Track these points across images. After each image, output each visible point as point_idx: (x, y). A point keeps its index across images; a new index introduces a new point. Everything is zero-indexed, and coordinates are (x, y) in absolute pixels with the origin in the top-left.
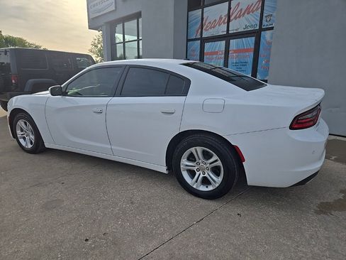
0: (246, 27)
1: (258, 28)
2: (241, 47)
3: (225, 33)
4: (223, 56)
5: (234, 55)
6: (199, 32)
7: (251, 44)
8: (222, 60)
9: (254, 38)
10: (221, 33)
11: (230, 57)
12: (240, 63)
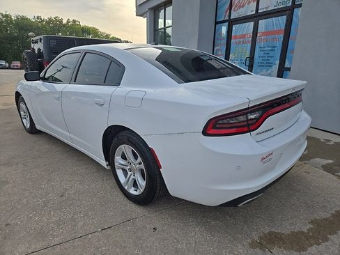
0: (278, 4)
1: (290, 4)
2: (270, 29)
3: (254, 12)
4: (250, 39)
5: (263, 38)
6: (228, 13)
7: (282, 25)
8: (249, 45)
9: (285, 17)
10: (250, 13)
11: (258, 41)
12: (269, 47)
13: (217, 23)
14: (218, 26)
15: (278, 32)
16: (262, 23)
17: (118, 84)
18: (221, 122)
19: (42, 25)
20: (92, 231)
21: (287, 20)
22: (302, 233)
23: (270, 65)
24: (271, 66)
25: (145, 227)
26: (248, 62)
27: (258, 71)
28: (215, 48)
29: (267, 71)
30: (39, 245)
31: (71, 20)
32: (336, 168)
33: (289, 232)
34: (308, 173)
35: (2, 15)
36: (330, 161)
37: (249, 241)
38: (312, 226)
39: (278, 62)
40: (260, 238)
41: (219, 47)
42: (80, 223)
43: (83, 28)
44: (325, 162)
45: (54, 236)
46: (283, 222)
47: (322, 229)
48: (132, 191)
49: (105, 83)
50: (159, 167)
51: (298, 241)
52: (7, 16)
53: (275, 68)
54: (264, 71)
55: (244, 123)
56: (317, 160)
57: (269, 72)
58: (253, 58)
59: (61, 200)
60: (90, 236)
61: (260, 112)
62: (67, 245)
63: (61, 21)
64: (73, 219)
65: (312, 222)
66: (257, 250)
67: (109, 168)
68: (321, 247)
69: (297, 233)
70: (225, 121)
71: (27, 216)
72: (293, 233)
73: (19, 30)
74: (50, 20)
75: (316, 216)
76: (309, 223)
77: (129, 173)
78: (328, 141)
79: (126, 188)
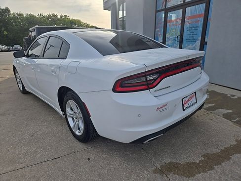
2: (194, 14)
3: (182, 2)
4: (180, 22)
5: (189, 21)
6: (164, 4)
7: (202, 10)
8: (180, 26)
9: (204, 4)
10: (179, 3)
11: (186, 23)
12: (193, 27)
13: (157, 11)
14: (158, 13)
15: (199, 16)
16: (188, 9)
17: (66, 58)
18: (126, 82)
19: (44, 20)
20: (46, 160)
21: (206, 6)
22: (195, 163)
23: (194, 41)
24: (196, 41)
25: (82, 158)
26: (179, 39)
27: (186, 45)
28: (156, 30)
29: (192, 45)
30: (9, 169)
31: (63, 15)
32: (234, 116)
33: (184, 162)
34: (212, 120)
35: (17, 14)
36: (231, 111)
37: (153, 169)
38: (203, 159)
39: (200, 38)
40: (162, 167)
41: (159, 29)
42: (39, 155)
43: (71, 20)
44: (226, 111)
45: (20, 163)
46: (182, 156)
47: (211, 160)
48: (77, 133)
49: (59, 57)
50: (89, 116)
51: (190, 169)
52: (20, 15)
53: (198, 43)
54: (191, 45)
55: (145, 83)
56: (221, 110)
57: (194, 46)
58: (183, 36)
59: (31, 138)
60: (43, 163)
61: (158, 75)
62: (26, 169)
63: (56, 16)
64: (35, 152)
65: (204, 156)
66: (158, 175)
67: (64, 117)
68: (206, 175)
69: (190, 164)
70: (129, 82)
71: (6, 149)
72: (187, 163)
73: (29, 24)
74: (49, 16)
75: (209, 151)
76: (202, 156)
77: (75, 120)
78: (234, 96)
79: (74, 130)
